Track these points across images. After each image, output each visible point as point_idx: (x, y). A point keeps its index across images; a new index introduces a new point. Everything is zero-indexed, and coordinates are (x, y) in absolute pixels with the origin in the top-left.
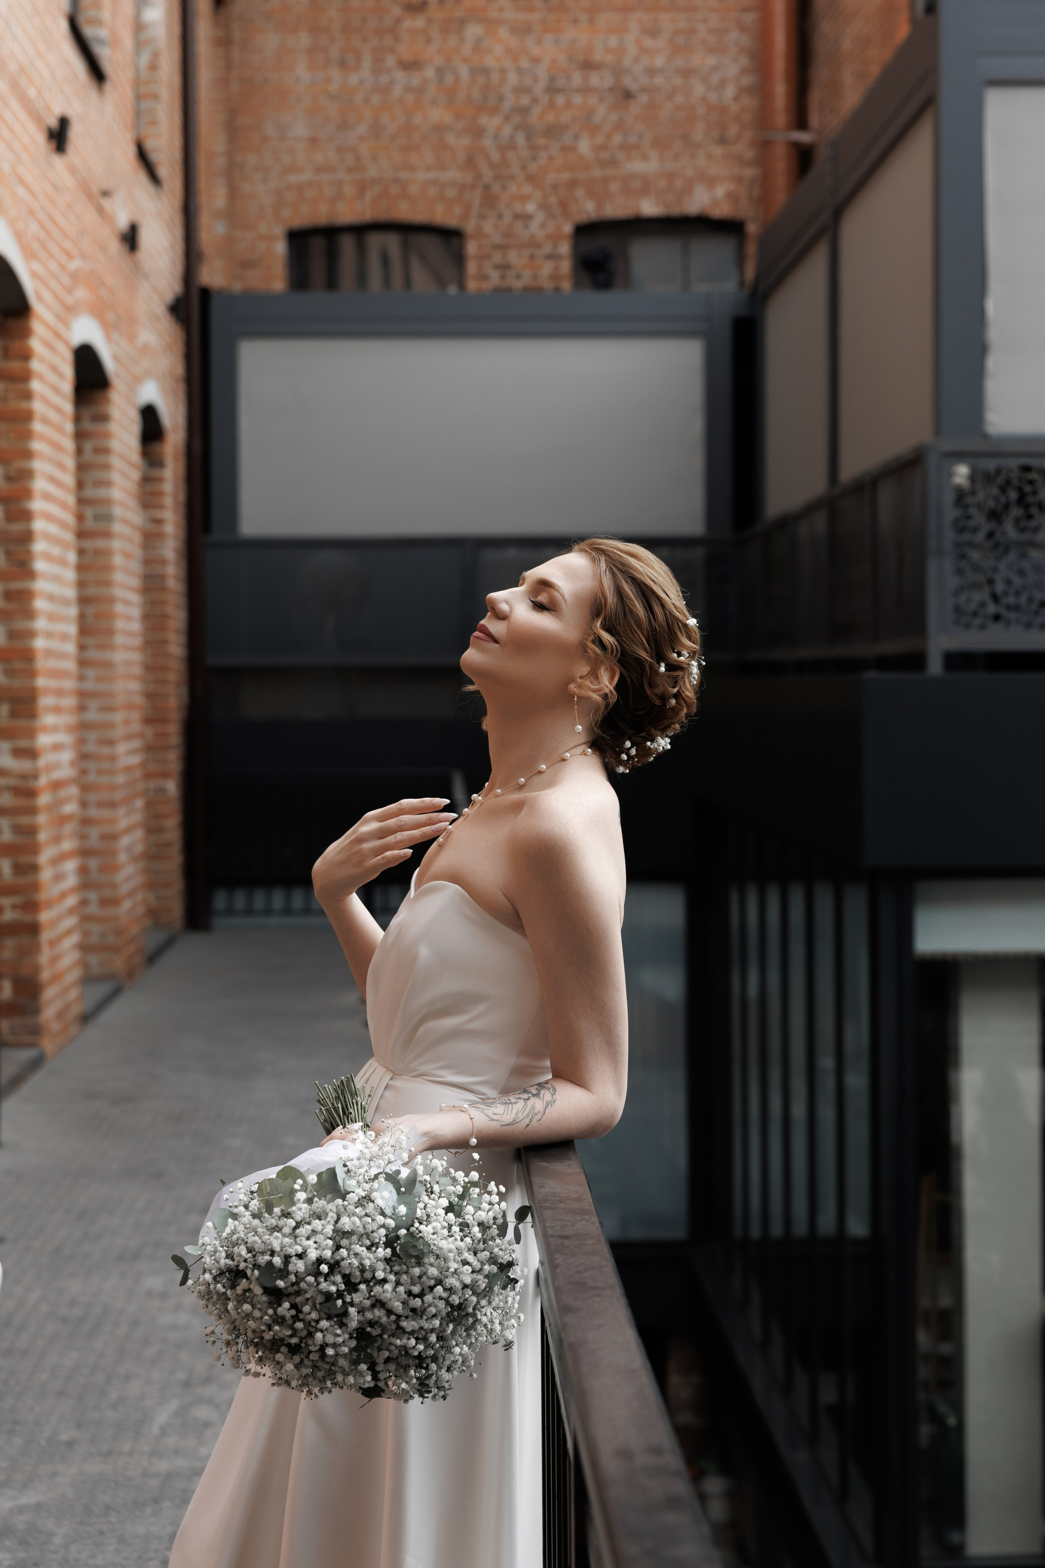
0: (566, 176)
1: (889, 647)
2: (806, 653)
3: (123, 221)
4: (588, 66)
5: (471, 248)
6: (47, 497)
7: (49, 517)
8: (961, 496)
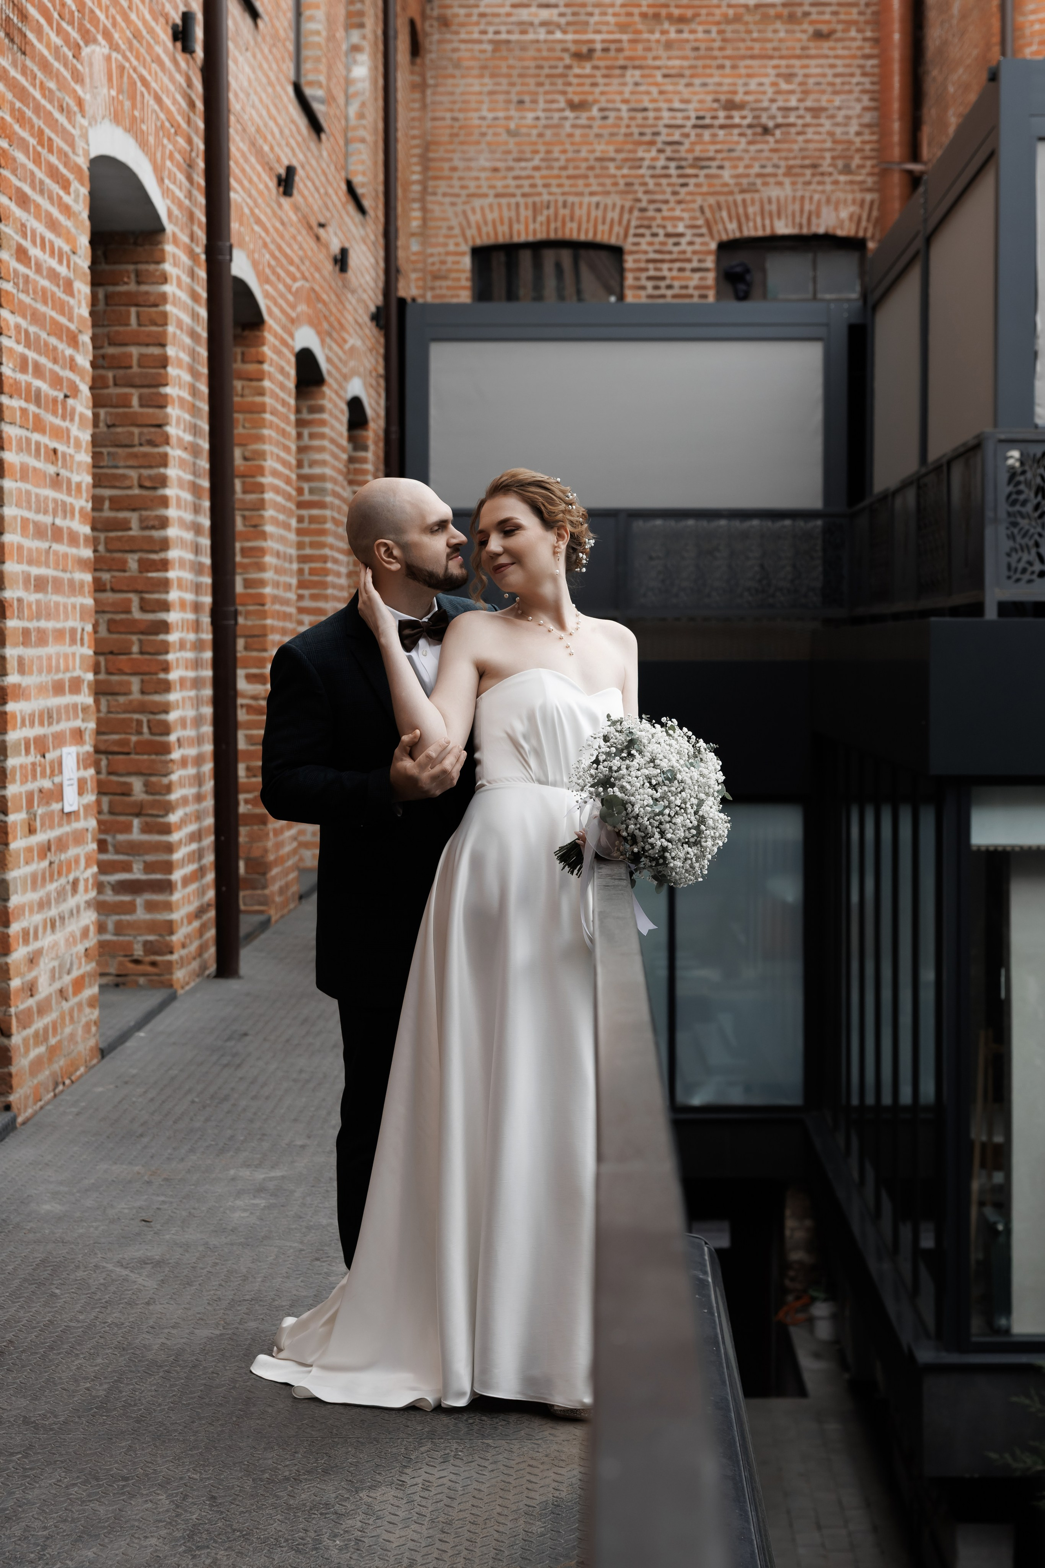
0: (712, 200)
1: (958, 599)
2: (899, 607)
3: (335, 248)
4: (731, 106)
5: (629, 262)
6: (275, 473)
7: (277, 490)
8: (1013, 474)
